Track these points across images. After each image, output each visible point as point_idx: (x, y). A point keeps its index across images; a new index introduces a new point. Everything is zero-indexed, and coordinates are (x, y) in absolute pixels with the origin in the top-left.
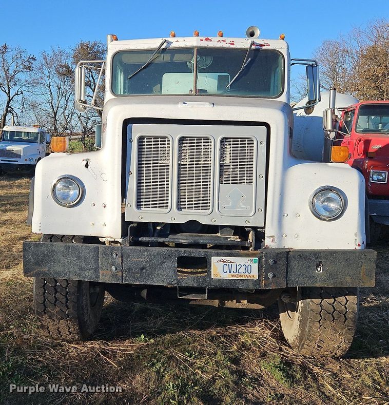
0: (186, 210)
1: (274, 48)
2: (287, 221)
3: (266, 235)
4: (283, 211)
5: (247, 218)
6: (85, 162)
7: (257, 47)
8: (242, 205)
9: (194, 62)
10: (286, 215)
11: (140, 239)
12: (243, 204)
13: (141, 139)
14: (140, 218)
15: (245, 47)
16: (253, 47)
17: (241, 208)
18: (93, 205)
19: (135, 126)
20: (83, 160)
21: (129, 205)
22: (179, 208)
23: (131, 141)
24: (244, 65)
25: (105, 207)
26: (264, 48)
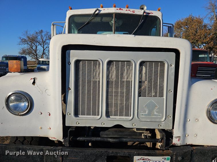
0: (113, 117)
1: (155, 15)
2: (189, 124)
3: (174, 136)
4: (186, 117)
5: (159, 123)
6: (33, 80)
7: (147, 14)
8: (155, 113)
9: (113, 22)
10: (188, 120)
11: (78, 139)
12: (157, 112)
13: (77, 62)
14: (78, 123)
15: (141, 14)
16: (145, 14)
17: (155, 115)
18: (40, 113)
19: (72, 52)
20: (31, 79)
21: (69, 114)
22: (108, 115)
23: (69, 63)
24: (140, 24)
25: (50, 115)
26: (150, 15)
